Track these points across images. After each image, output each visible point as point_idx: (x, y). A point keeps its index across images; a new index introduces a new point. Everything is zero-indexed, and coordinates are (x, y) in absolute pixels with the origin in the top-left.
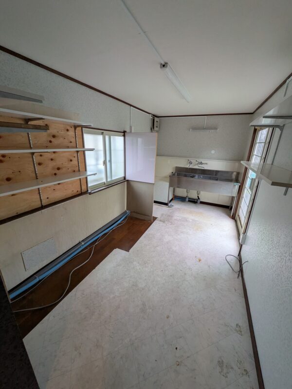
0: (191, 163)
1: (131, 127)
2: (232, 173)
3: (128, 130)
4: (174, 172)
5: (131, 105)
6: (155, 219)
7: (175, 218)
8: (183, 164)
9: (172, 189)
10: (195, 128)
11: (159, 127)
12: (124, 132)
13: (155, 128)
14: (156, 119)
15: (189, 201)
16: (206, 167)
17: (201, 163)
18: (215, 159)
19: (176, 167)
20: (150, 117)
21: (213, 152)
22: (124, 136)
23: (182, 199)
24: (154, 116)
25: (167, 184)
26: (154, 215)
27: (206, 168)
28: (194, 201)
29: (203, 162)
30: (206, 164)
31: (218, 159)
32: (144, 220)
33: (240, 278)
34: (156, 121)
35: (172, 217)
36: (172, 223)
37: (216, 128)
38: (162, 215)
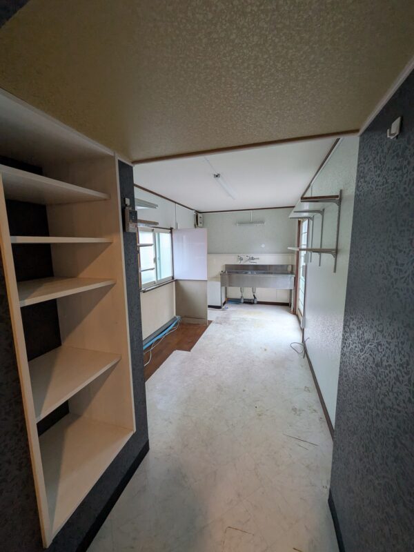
0: (241, 259)
1: (177, 224)
2: (287, 266)
3: (174, 227)
4: (224, 270)
5: (176, 203)
6: (210, 322)
7: (233, 319)
8: (233, 261)
9: (224, 288)
10: (241, 223)
11: (203, 223)
12: (171, 229)
13: (199, 225)
14: (199, 215)
15: (245, 303)
16: (258, 262)
17: (253, 259)
18: (265, 253)
19: (226, 265)
20: (194, 213)
21: (263, 246)
22: (171, 232)
23: (237, 301)
24: (197, 212)
25: (219, 283)
26: (209, 319)
27: (258, 264)
28: (250, 302)
29: (255, 257)
30: (258, 259)
31: (270, 253)
32: (198, 324)
33: (306, 358)
34: (199, 217)
35: (228, 318)
36: (230, 324)
37: (262, 222)
38: (217, 318)
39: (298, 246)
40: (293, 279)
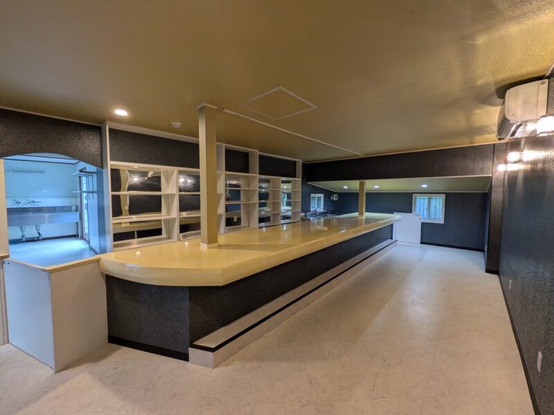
0: (18, 203)
2: (71, 207)
15: (27, 241)
17: (33, 202)
18: (49, 197)
27: (40, 206)
28: (34, 240)
29: (37, 201)
30: (40, 202)
39: (80, 189)
40: (78, 214)
